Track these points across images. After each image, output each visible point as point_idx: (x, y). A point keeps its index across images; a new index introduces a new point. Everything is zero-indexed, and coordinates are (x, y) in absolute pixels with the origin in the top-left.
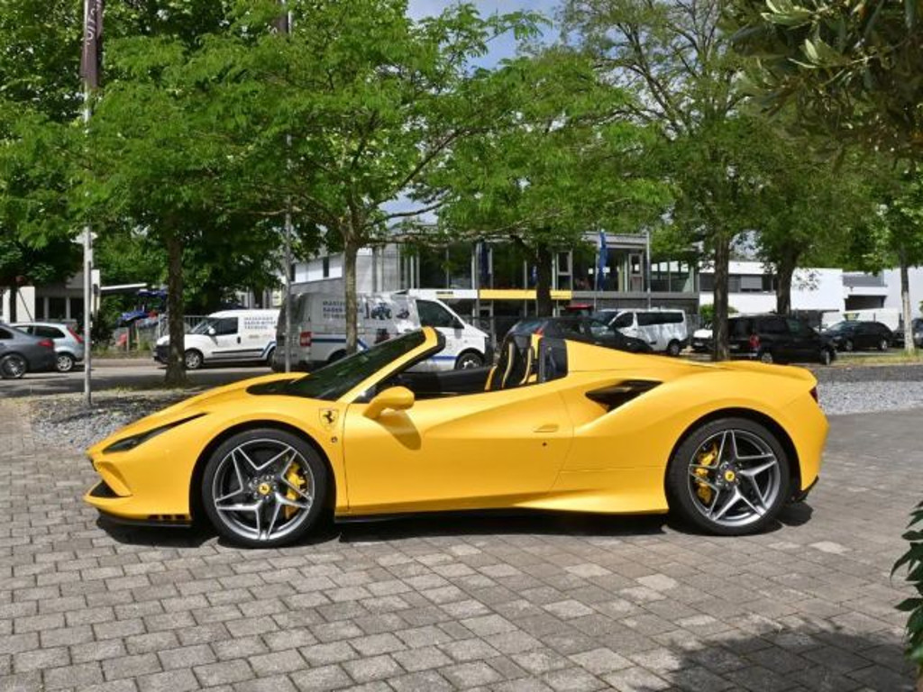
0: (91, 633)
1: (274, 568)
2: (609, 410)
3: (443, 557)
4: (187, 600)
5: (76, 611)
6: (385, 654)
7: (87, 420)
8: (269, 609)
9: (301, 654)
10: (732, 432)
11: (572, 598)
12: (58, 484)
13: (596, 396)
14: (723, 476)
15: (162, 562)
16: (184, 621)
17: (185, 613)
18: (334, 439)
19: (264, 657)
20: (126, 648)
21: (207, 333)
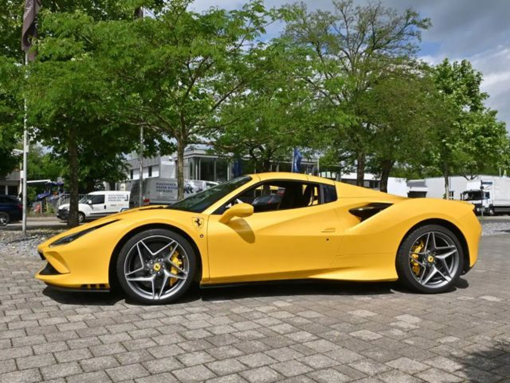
0: (54, 359)
1: (167, 316)
2: (362, 221)
3: (271, 308)
4: (116, 336)
5: (40, 344)
6: (265, 365)
7: (26, 242)
8: (174, 340)
9: (207, 367)
10: (433, 233)
11: (364, 328)
12: (13, 273)
13: (354, 212)
14: (427, 259)
15: (92, 314)
16: (118, 349)
17: (117, 344)
18: (202, 236)
19: (183, 370)
20: (82, 368)
21: (87, 203)
